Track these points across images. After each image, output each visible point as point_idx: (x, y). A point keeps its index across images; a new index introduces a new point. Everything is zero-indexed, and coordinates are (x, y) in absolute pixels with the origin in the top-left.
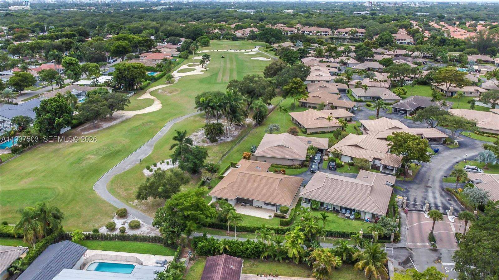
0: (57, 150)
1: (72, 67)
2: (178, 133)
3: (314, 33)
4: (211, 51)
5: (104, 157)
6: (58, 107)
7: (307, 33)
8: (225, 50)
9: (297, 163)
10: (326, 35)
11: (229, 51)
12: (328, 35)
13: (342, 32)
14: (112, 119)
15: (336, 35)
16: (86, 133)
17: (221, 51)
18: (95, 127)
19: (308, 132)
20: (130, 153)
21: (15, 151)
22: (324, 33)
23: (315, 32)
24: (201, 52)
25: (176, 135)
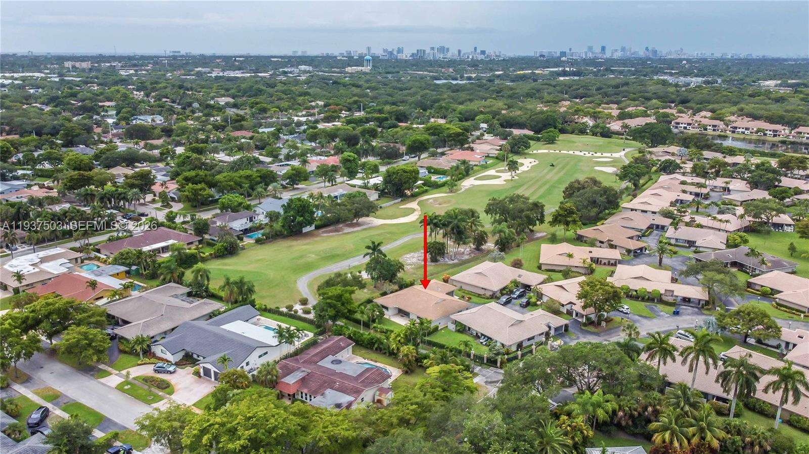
0: (291, 246)
1: (348, 165)
2: (373, 243)
3: (753, 131)
4: (551, 151)
5: (322, 258)
6: (301, 206)
7: (740, 130)
8: (571, 152)
9: (488, 294)
10: (775, 136)
11: (577, 153)
12: (779, 135)
13: (804, 133)
14: (358, 225)
15: (793, 136)
16: (325, 235)
17: (565, 152)
18: (337, 231)
19: (543, 268)
20: (348, 258)
21: (259, 241)
22: (771, 133)
23: (755, 129)
24: (535, 152)
25: (371, 245)
